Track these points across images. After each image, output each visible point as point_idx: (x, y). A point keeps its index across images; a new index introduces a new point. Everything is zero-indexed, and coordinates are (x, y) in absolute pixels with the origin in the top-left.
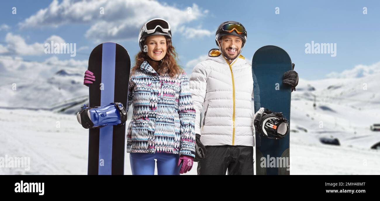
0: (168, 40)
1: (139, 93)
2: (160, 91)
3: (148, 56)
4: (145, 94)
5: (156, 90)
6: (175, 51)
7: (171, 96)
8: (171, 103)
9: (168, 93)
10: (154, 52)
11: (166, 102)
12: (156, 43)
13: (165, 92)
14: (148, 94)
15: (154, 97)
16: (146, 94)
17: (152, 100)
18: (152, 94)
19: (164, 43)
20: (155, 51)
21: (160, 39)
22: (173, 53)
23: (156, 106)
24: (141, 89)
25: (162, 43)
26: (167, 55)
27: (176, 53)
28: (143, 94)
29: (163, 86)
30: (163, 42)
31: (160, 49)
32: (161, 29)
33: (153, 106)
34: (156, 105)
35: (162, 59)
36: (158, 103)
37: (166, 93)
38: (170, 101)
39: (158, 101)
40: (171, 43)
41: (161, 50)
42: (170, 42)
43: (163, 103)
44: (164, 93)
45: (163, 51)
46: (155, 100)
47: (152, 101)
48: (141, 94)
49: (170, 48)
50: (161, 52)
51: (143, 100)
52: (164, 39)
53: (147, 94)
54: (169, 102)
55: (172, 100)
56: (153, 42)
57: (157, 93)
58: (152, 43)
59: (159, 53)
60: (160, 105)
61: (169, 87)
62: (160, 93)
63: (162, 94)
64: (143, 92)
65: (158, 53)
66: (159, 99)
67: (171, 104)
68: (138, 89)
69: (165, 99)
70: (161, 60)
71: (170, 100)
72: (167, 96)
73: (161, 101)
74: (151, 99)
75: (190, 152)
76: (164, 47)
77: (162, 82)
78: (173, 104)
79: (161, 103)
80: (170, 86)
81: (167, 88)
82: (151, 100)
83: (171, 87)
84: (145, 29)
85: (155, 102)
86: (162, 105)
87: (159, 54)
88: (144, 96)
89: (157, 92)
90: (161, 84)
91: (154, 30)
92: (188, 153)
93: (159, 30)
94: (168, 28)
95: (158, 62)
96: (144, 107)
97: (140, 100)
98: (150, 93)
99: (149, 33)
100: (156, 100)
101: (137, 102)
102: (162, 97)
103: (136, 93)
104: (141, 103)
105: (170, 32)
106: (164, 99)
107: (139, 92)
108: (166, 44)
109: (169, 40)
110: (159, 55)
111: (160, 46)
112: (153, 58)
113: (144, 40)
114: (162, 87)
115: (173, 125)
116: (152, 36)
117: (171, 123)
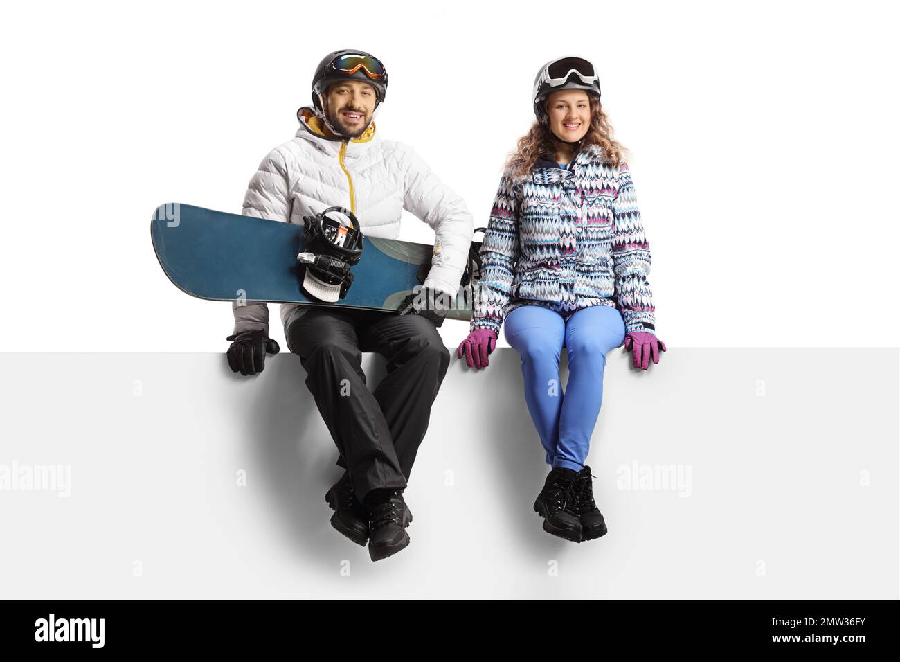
0: (592, 100)
1: (536, 219)
2: (579, 212)
3: (552, 132)
4: (548, 220)
5: (571, 210)
6: (608, 122)
7: (604, 221)
8: (604, 235)
9: (597, 215)
10: (564, 125)
11: (595, 235)
12: (569, 107)
13: (591, 215)
14: (556, 220)
15: (567, 227)
16: (550, 220)
17: (564, 232)
18: (563, 219)
19: (584, 106)
20: (567, 122)
21: (576, 98)
22: (603, 127)
23: (574, 246)
24: (538, 210)
25: (580, 106)
26: (590, 130)
27: (611, 127)
28: (543, 220)
29: (585, 202)
30: (582, 103)
31: (577, 118)
32: (578, 77)
33: (567, 246)
34: (574, 242)
35: (581, 140)
36: (578, 240)
37: (594, 216)
38: (602, 232)
39: (578, 235)
40: (600, 106)
41: (579, 121)
42: (598, 103)
43: (587, 239)
44: (588, 217)
45: (583, 122)
46: (571, 232)
47: (564, 235)
48: (539, 220)
49: (596, 117)
50: (580, 124)
51: (544, 234)
52: (584, 98)
53: (552, 220)
54: (600, 235)
55: (606, 229)
56: (561, 103)
57: (574, 218)
58: (560, 107)
59: (574, 126)
60: (582, 242)
61: (597, 201)
62: (579, 216)
63: (585, 219)
64: (544, 217)
65: (572, 126)
66: (580, 230)
67: (604, 239)
68: (533, 209)
69: (592, 230)
70: (577, 142)
71: (602, 229)
72: (595, 222)
73: (584, 235)
74: (562, 230)
75: (641, 324)
76: (586, 114)
77: (583, 193)
78: (608, 238)
79: (583, 239)
80: (600, 200)
81: (594, 205)
82: (562, 234)
83: (603, 202)
84: (546, 77)
85: (571, 238)
86: (587, 243)
87: (575, 129)
88: (546, 226)
89: (575, 215)
90: (581, 198)
91: (564, 80)
92: (636, 328)
93: (574, 79)
94: (593, 75)
95: (571, 146)
96: (548, 247)
97: (537, 234)
98: (558, 218)
99: (554, 85)
100: (574, 232)
101: (530, 237)
102: (585, 226)
103: (529, 217)
104: (540, 240)
105: (597, 83)
106: (590, 229)
107: (537, 217)
108: (588, 108)
109: (596, 98)
110: (573, 130)
111: (576, 113)
112: (562, 136)
113: (543, 99)
114: (584, 205)
115: (607, 277)
116: (560, 92)
117: (604, 272)
